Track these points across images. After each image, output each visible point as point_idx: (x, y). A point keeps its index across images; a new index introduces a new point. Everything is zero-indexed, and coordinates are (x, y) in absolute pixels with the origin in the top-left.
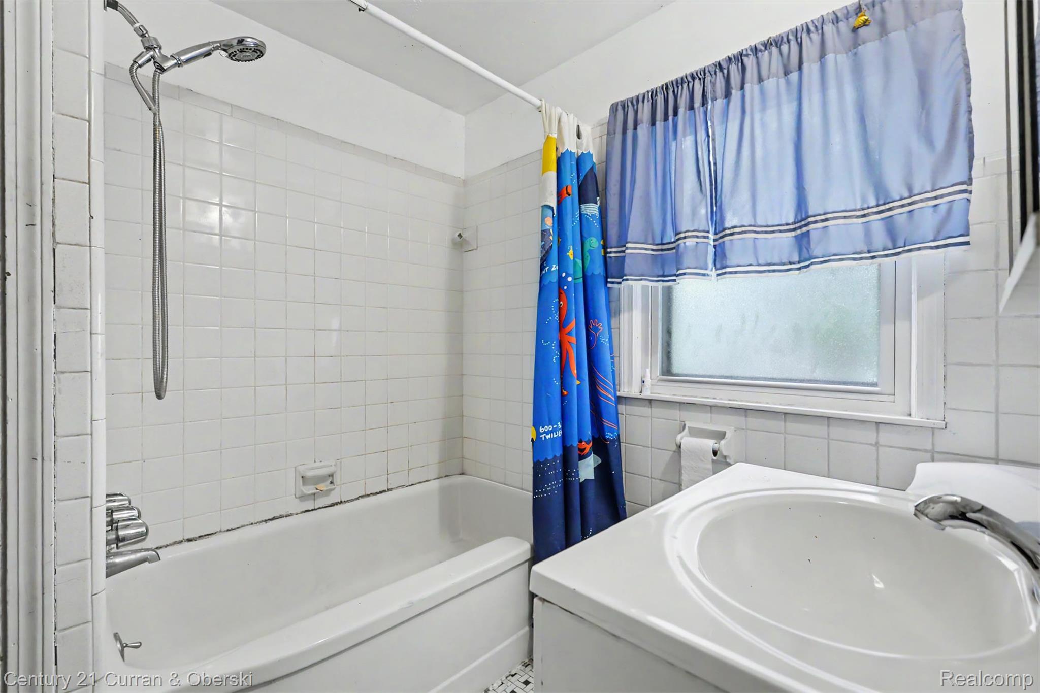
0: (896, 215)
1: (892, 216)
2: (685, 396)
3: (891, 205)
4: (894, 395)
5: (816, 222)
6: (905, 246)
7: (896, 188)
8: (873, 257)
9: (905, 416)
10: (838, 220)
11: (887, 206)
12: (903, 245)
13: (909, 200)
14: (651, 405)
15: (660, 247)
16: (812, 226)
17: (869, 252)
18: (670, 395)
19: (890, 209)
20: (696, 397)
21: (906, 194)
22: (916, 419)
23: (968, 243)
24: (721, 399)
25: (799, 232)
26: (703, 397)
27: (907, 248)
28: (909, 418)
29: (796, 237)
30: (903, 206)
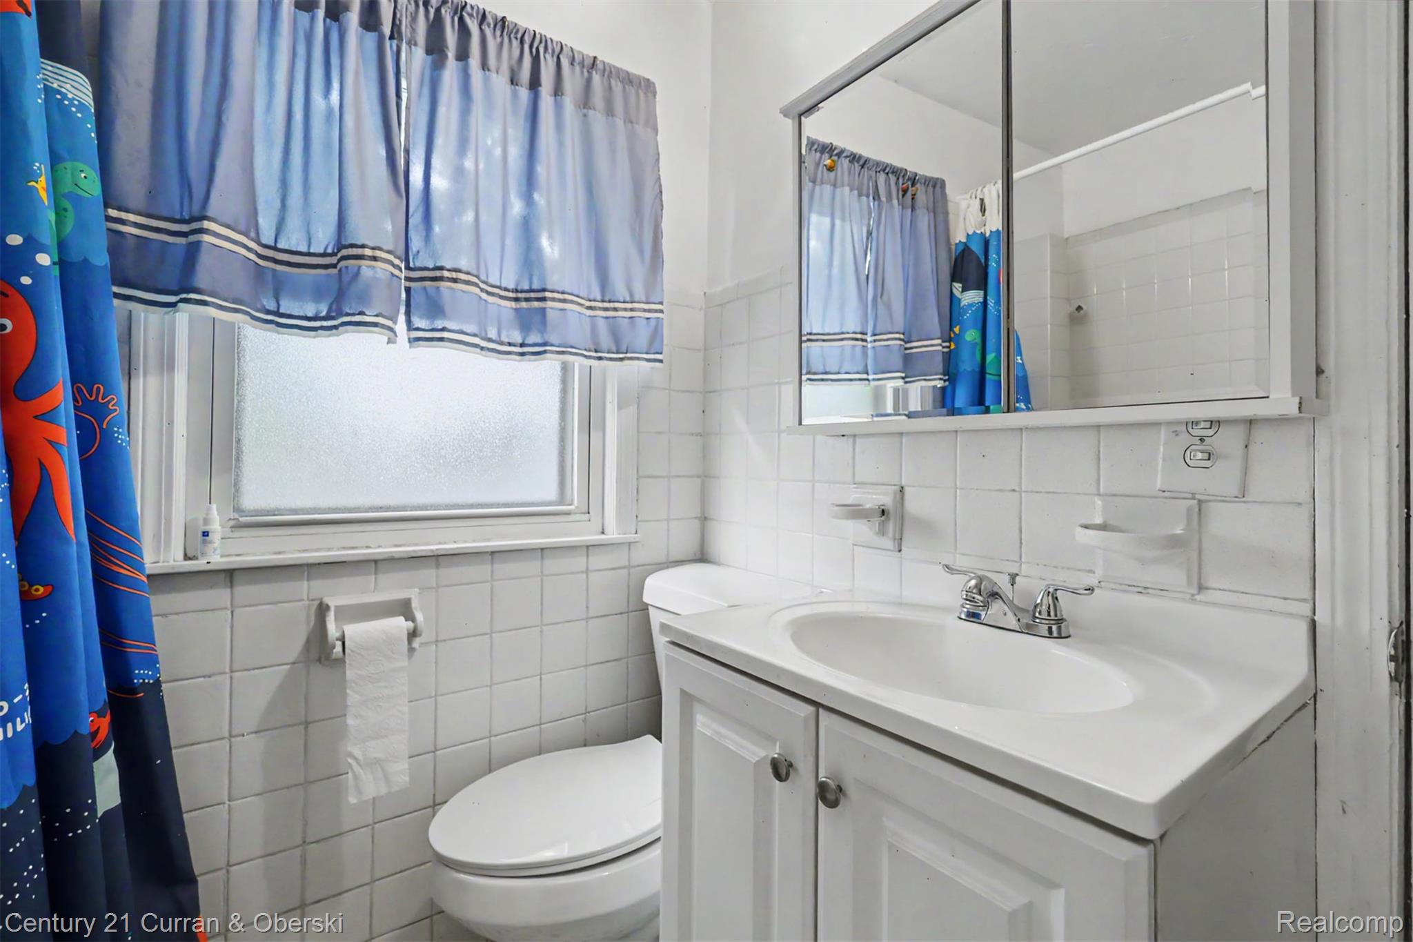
0: (619, 317)
1: (615, 317)
2: (304, 551)
3: (617, 305)
4: (589, 513)
5: (553, 299)
6: (626, 353)
7: (620, 291)
8: (600, 358)
9: (598, 534)
10: (575, 306)
11: (612, 305)
12: (625, 351)
13: (629, 306)
14: (231, 582)
15: (270, 253)
16: (549, 304)
17: (596, 351)
18: (270, 553)
19: (615, 309)
20: (329, 549)
21: (628, 299)
22: (615, 536)
23: (661, 361)
24: (380, 547)
25: (524, 305)
26: (344, 548)
27: (628, 355)
28: (603, 537)
29: (516, 310)
30: (625, 310)
